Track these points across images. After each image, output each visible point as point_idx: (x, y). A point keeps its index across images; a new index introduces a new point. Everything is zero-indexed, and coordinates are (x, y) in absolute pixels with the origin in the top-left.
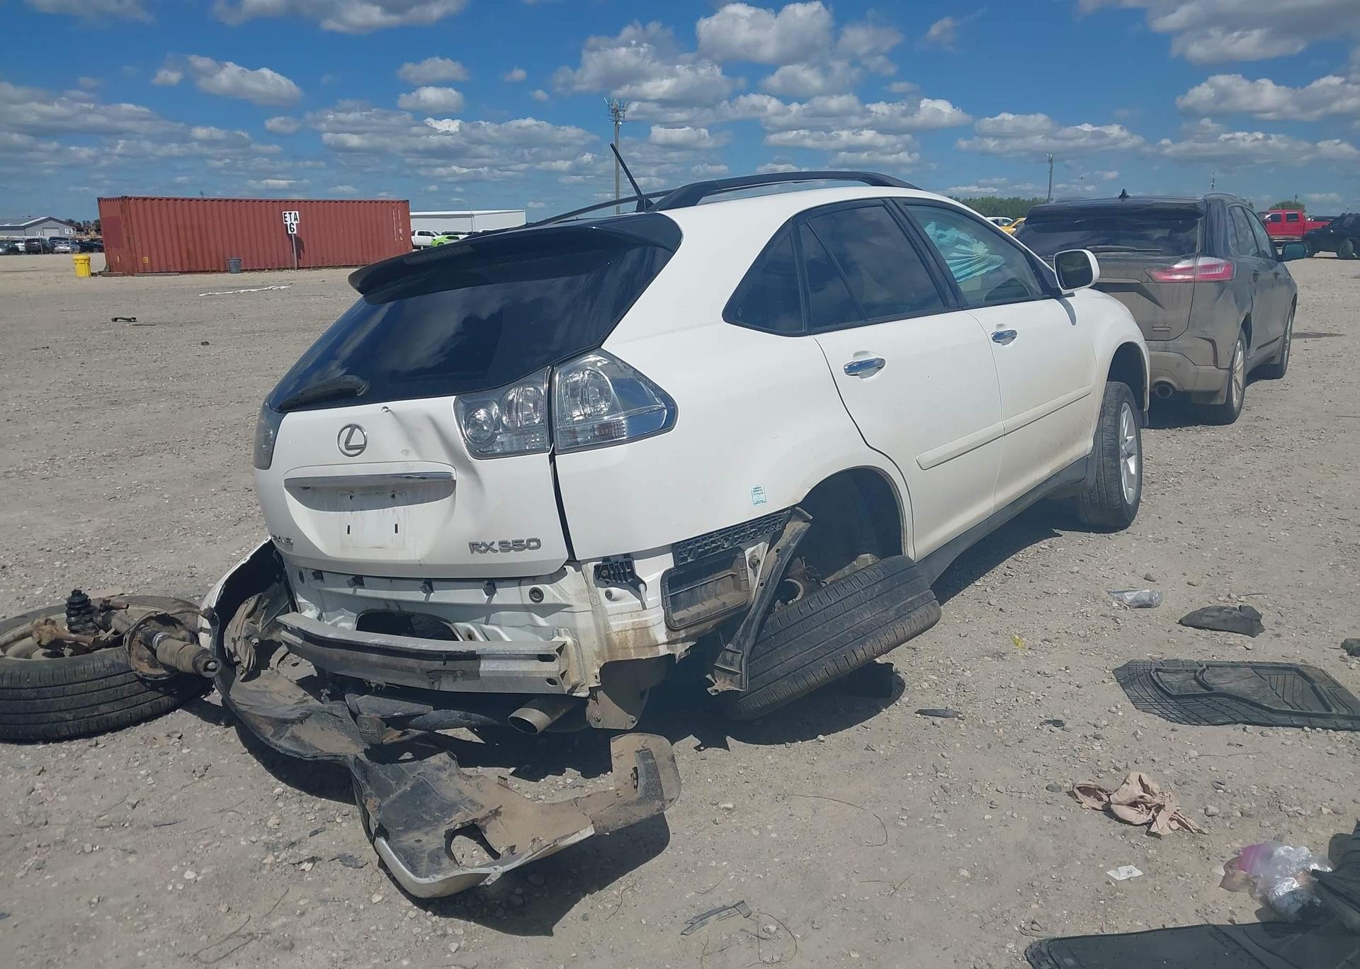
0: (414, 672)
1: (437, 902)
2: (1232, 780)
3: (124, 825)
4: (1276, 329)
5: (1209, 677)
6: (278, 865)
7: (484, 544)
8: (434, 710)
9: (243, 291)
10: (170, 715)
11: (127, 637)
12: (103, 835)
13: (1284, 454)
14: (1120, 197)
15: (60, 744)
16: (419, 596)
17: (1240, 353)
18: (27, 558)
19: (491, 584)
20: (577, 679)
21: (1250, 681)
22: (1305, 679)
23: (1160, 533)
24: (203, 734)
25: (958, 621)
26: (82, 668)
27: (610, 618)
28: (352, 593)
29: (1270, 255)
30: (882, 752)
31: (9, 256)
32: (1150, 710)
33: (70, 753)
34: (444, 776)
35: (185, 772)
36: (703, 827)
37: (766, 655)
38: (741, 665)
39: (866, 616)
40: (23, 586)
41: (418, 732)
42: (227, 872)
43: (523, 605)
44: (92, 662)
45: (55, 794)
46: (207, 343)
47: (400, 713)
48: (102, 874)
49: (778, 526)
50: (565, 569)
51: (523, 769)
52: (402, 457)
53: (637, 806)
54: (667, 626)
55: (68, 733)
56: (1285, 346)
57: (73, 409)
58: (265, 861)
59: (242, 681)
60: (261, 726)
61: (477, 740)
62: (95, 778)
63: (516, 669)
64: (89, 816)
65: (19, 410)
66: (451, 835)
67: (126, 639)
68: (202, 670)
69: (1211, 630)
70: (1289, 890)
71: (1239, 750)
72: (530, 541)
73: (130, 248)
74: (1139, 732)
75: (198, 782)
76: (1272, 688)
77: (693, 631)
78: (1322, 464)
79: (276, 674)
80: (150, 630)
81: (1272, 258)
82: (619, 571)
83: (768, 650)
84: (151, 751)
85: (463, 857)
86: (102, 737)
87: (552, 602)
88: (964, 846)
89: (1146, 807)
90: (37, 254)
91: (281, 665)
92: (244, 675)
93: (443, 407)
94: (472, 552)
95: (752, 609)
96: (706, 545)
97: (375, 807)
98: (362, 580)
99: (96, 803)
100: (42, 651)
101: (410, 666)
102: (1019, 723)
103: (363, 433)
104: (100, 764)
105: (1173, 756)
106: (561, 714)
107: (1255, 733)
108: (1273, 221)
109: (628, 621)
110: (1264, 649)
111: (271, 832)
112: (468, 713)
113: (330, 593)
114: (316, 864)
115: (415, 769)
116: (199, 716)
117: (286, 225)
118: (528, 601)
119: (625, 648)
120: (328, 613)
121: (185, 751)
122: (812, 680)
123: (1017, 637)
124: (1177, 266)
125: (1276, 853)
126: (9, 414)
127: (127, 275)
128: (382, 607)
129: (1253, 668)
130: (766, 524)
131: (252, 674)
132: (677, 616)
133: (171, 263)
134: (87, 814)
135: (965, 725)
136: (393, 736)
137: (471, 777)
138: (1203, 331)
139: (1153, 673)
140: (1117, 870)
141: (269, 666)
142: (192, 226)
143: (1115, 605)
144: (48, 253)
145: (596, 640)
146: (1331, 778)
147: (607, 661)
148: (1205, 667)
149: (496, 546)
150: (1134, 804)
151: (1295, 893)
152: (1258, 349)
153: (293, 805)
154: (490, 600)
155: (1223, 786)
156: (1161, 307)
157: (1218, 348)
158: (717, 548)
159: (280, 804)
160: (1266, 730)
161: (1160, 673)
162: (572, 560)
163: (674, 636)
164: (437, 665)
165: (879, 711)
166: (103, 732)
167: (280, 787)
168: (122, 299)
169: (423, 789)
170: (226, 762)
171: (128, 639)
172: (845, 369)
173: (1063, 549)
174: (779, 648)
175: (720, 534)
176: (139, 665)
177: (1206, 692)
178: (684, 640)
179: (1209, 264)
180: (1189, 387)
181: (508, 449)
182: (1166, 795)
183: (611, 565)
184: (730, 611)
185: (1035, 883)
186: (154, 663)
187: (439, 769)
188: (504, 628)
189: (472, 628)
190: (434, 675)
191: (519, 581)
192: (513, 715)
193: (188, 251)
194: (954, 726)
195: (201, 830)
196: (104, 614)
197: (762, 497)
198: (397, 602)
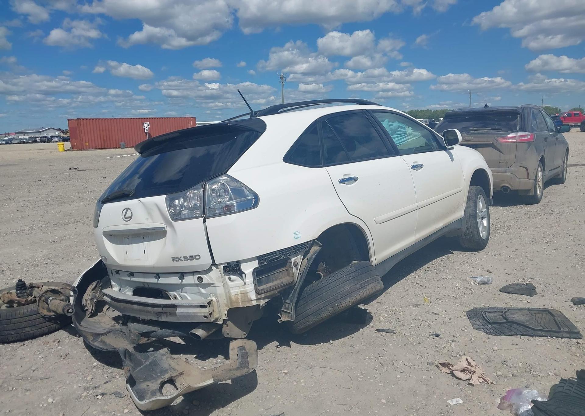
0: (151, 313)
1: (151, 412)
2: (511, 360)
3: (28, 379)
4: (559, 162)
5: (508, 315)
6: (88, 396)
7: (177, 257)
8: (160, 329)
9: (125, 156)
10: (56, 332)
11: (38, 299)
12: (18, 383)
13: (558, 217)
14: (485, 107)
15: (9, 344)
16: (154, 280)
17: (540, 173)
18: (13, 267)
19: (182, 275)
20: (218, 316)
21: (526, 316)
22: (551, 315)
23: (498, 252)
24: (69, 340)
25: (401, 291)
26: (18, 312)
27: (230, 289)
28: (130, 279)
29: (554, 130)
30: (357, 348)
31: (34, 144)
32: (479, 329)
33: (13, 348)
34: (164, 358)
35: (58, 356)
36: (273, 381)
37: (304, 305)
38: (292, 310)
39: (346, 287)
40: (9, 279)
41: (154, 339)
42: (66, 399)
43: (195, 284)
44: (23, 310)
45: (2, 365)
46: (105, 177)
47: (146, 331)
48: (14, 400)
49: (307, 248)
50: (212, 268)
51: (200, 355)
52: (146, 221)
53: (236, 371)
54: (256, 292)
55: (12, 340)
56: (564, 169)
57: (45, 205)
58: (82, 395)
59: (89, 318)
60: (87, 336)
61: (183, 343)
62: (20, 359)
63: (191, 312)
64: (14, 375)
65: (23, 206)
66: (163, 384)
67: (37, 300)
68: (66, 313)
69: (513, 294)
70: (526, 410)
71: (517, 347)
72: (196, 256)
73: (81, 139)
74: (472, 339)
75: (62, 361)
76: (536, 319)
77: (268, 294)
78: (575, 221)
79: (105, 314)
80: (48, 296)
81: (555, 132)
82: (234, 268)
83: (305, 303)
84: (45, 348)
85: (167, 393)
86: (27, 341)
87: (207, 282)
88: (385, 389)
89: (469, 372)
90: (44, 143)
91: (107, 311)
92: (90, 315)
93: (161, 200)
94: (173, 261)
95: (297, 284)
96: (273, 257)
97: (127, 370)
98: (133, 274)
99: (19, 369)
100: (6, 305)
101: (150, 310)
102: (420, 335)
103: (131, 211)
104: (23, 353)
105: (486, 349)
106: (213, 331)
107: (525, 339)
108: (568, 116)
109: (238, 290)
110: (536, 302)
111: (88, 382)
112: (174, 331)
113: (122, 279)
114: (104, 396)
115: (153, 355)
116: (68, 333)
117: (144, 128)
118: (197, 282)
119: (237, 302)
120: (123, 288)
121: (60, 347)
122: (323, 316)
123: (426, 297)
124: (509, 136)
125: (524, 393)
126: (19, 208)
127: (79, 151)
128: (142, 285)
129: (528, 310)
130: (301, 247)
131: (93, 315)
132: (260, 288)
133: (97, 145)
134: (14, 374)
135: (396, 336)
136: (144, 340)
137: (175, 358)
138: (521, 164)
139: (484, 313)
140: (452, 400)
141: (102, 312)
142: (106, 130)
143: (472, 283)
144: (49, 142)
145: (225, 298)
146: (556, 360)
147: (230, 308)
148: (507, 310)
149: (182, 258)
150: (463, 371)
151: (529, 411)
152: (550, 171)
153: (100, 370)
154: (182, 282)
155: (506, 363)
156: (502, 153)
157: (529, 171)
158: (278, 258)
159: (94, 370)
160: (530, 338)
161: (486, 313)
162: (214, 264)
163: (259, 296)
164: (160, 310)
165: (359, 330)
166: (27, 339)
167: (96, 363)
168: (75, 160)
169: (154, 364)
170: (76, 352)
171: (38, 300)
172: (339, 181)
173: (453, 259)
174: (309, 302)
175: (279, 252)
176: (43, 311)
177: (506, 321)
178: (264, 298)
179: (523, 135)
180: (516, 188)
181: (187, 216)
182: (478, 367)
183: (230, 266)
184: (285, 286)
185: (414, 406)
186: (49, 310)
187: (163, 355)
188: (188, 294)
189: (176, 294)
190: (158, 314)
191: (193, 273)
192: (191, 332)
193: (104, 140)
194: (391, 336)
195: (59, 381)
196: (30, 289)
197: (298, 236)
198: (147, 283)
